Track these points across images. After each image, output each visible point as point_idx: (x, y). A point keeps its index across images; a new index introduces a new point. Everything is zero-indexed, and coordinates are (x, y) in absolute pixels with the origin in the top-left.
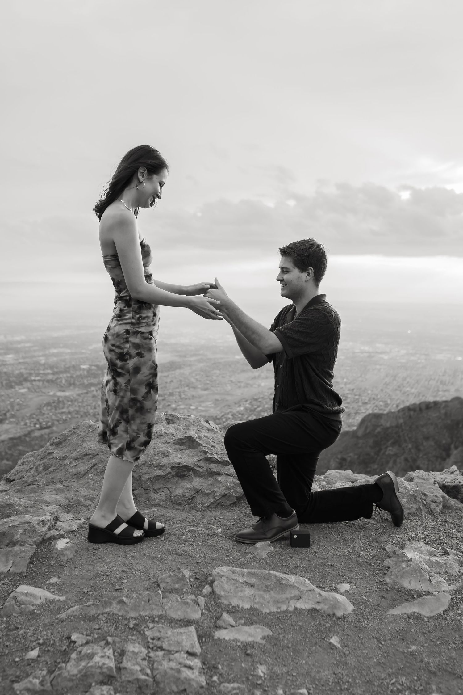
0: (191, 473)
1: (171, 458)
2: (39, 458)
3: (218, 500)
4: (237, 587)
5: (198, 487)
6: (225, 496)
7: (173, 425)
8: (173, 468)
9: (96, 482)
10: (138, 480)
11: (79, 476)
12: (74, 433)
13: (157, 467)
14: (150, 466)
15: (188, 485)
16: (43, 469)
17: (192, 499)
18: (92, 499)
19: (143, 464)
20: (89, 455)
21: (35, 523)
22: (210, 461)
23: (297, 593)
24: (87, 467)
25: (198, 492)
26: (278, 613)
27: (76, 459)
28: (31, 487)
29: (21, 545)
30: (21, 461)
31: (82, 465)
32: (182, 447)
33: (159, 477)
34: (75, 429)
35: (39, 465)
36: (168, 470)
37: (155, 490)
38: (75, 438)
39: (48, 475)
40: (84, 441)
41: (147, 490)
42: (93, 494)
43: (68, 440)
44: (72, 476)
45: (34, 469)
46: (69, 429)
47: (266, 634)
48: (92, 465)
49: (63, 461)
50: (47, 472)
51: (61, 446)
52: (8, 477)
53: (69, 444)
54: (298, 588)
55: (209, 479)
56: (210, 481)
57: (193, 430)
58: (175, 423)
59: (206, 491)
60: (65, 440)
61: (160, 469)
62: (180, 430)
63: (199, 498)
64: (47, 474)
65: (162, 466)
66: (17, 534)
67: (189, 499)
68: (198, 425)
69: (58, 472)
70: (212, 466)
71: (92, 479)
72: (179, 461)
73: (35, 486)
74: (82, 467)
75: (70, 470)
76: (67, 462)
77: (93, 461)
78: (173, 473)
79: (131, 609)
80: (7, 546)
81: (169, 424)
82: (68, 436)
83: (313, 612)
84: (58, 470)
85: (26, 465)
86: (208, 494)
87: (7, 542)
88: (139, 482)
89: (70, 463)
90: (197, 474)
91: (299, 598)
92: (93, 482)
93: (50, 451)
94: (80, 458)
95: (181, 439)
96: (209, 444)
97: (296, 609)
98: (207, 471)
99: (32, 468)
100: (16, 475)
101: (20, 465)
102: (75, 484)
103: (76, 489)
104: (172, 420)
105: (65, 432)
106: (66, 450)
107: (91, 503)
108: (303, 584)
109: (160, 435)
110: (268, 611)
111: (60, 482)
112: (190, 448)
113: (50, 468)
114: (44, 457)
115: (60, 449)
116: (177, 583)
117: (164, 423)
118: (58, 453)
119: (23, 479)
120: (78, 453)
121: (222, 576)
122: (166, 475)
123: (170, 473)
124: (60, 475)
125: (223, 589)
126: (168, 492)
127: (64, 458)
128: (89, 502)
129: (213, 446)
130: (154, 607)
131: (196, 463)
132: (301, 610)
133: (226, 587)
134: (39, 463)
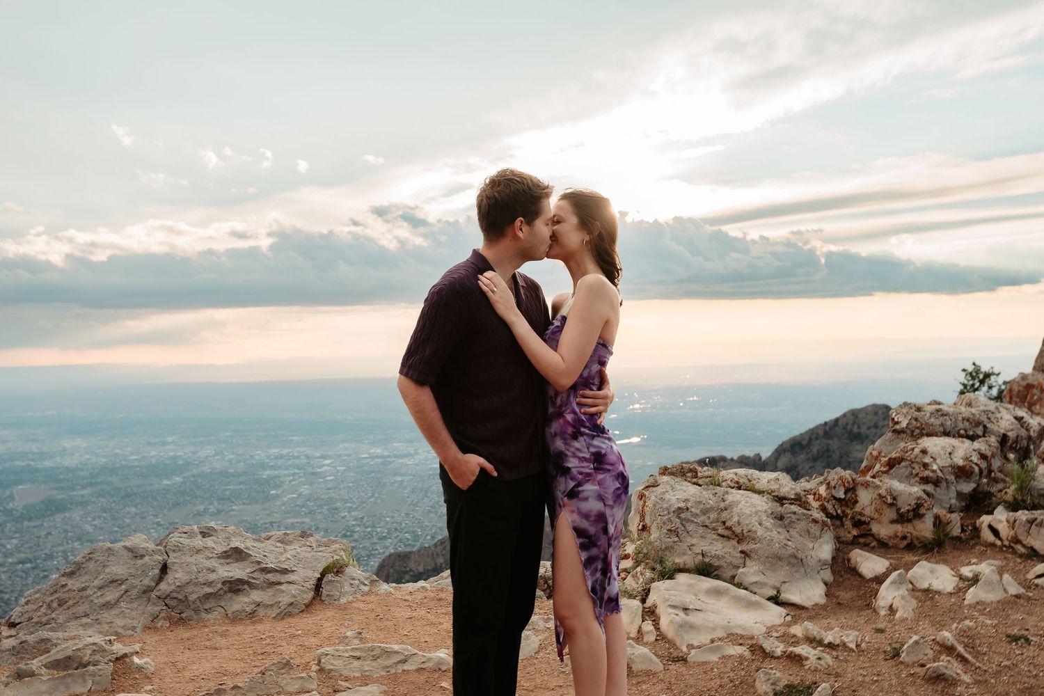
0: (246, 587)
1: (219, 573)
2: (48, 593)
3: (285, 609)
4: (344, 661)
5: (258, 600)
6: (291, 604)
7: (211, 538)
8: (224, 583)
9: (132, 610)
10: (184, 602)
11: (108, 606)
12: (90, 558)
13: (204, 584)
14: (196, 585)
15: (246, 600)
16: (59, 605)
17: (253, 613)
18: (133, 628)
19: (187, 583)
20: (116, 581)
21: (103, 643)
22: (266, 570)
23: (403, 657)
24: (117, 595)
25: (259, 605)
26: (388, 675)
27: (100, 588)
28: (48, 626)
29: (94, 665)
30: (23, 601)
31: (109, 593)
32: (228, 561)
33: (208, 596)
34: (89, 554)
35: (52, 601)
36: (219, 586)
37: (206, 610)
38: (92, 565)
39: (67, 611)
40: (104, 566)
41: (196, 611)
42: (132, 623)
43: (83, 568)
44: (100, 607)
45: (45, 606)
46: (82, 555)
47: (382, 690)
48: (122, 592)
49: (85, 592)
50: (65, 607)
51: (75, 576)
52: (12, 620)
53: (86, 573)
54: (403, 653)
55: (268, 590)
56: (270, 592)
57: (237, 541)
58: (213, 535)
59: (268, 603)
60: (79, 569)
61: (209, 586)
62: (220, 543)
63: (261, 612)
64: (65, 610)
65: (211, 583)
66: (85, 656)
67: (250, 614)
68: (240, 536)
69: (79, 606)
70: (269, 576)
71: (125, 608)
72: (230, 574)
73: (53, 625)
74: (111, 595)
75: (96, 601)
76: (89, 592)
77: (123, 587)
78: (226, 588)
79: (248, 691)
80: (76, 669)
81: (204, 537)
82: (82, 563)
83: (420, 670)
84: (80, 603)
85: (32, 604)
86: (272, 606)
87: (75, 665)
88: (186, 603)
89: (95, 593)
90: (252, 586)
91: (404, 661)
92: (128, 610)
93: (64, 583)
94: (106, 586)
95: (225, 552)
96: (260, 554)
97: (404, 671)
98: (264, 582)
99: (41, 606)
100: (20, 617)
101: (23, 606)
102: (106, 616)
103: (109, 621)
104: (208, 533)
105: (78, 558)
106: (83, 579)
107: (132, 633)
108: (408, 650)
109: (199, 550)
110: (378, 675)
111: (85, 616)
112: (237, 560)
113: (67, 602)
114: (56, 592)
115: (75, 580)
116: (282, 668)
117: (199, 537)
118: (74, 584)
119: (33, 620)
120: (102, 581)
121: (327, 655)
122: (217, 592)
123: (221, 589)
124: (81, 609)
125: (332, 664)
126: (223, 610)
127: (83, 589)
128: (131, 632)
129: (265, 556)
130: (270, 686)
131: (249, 575)
132: (408, 671)
133: (335, 663)
134: (50, 599)
